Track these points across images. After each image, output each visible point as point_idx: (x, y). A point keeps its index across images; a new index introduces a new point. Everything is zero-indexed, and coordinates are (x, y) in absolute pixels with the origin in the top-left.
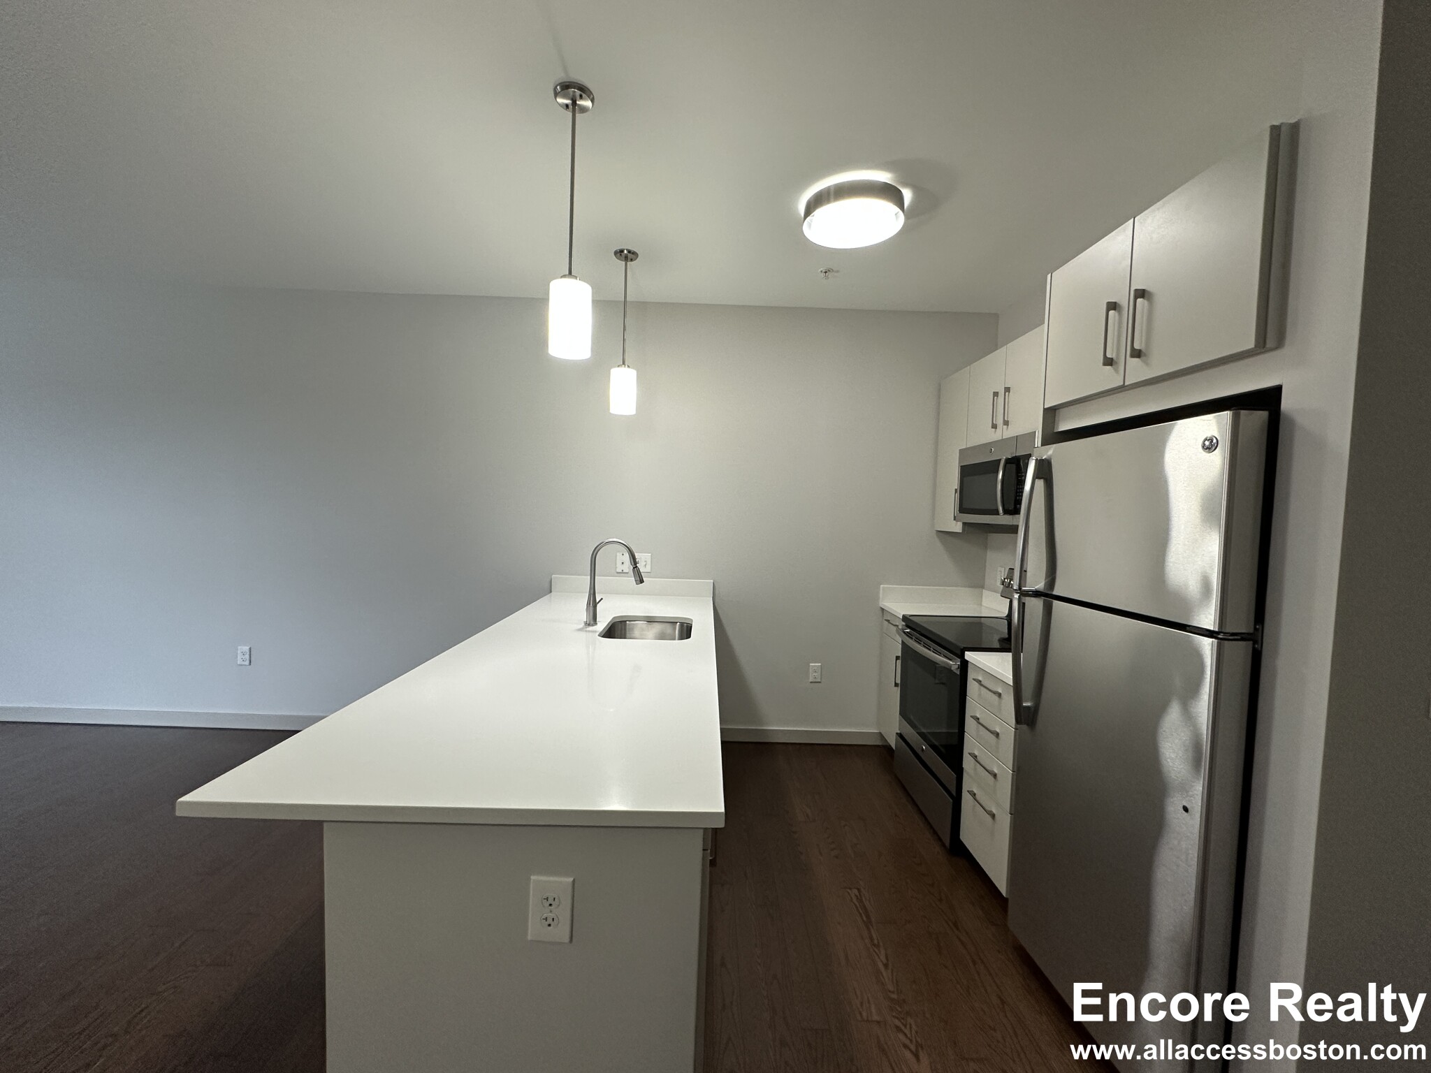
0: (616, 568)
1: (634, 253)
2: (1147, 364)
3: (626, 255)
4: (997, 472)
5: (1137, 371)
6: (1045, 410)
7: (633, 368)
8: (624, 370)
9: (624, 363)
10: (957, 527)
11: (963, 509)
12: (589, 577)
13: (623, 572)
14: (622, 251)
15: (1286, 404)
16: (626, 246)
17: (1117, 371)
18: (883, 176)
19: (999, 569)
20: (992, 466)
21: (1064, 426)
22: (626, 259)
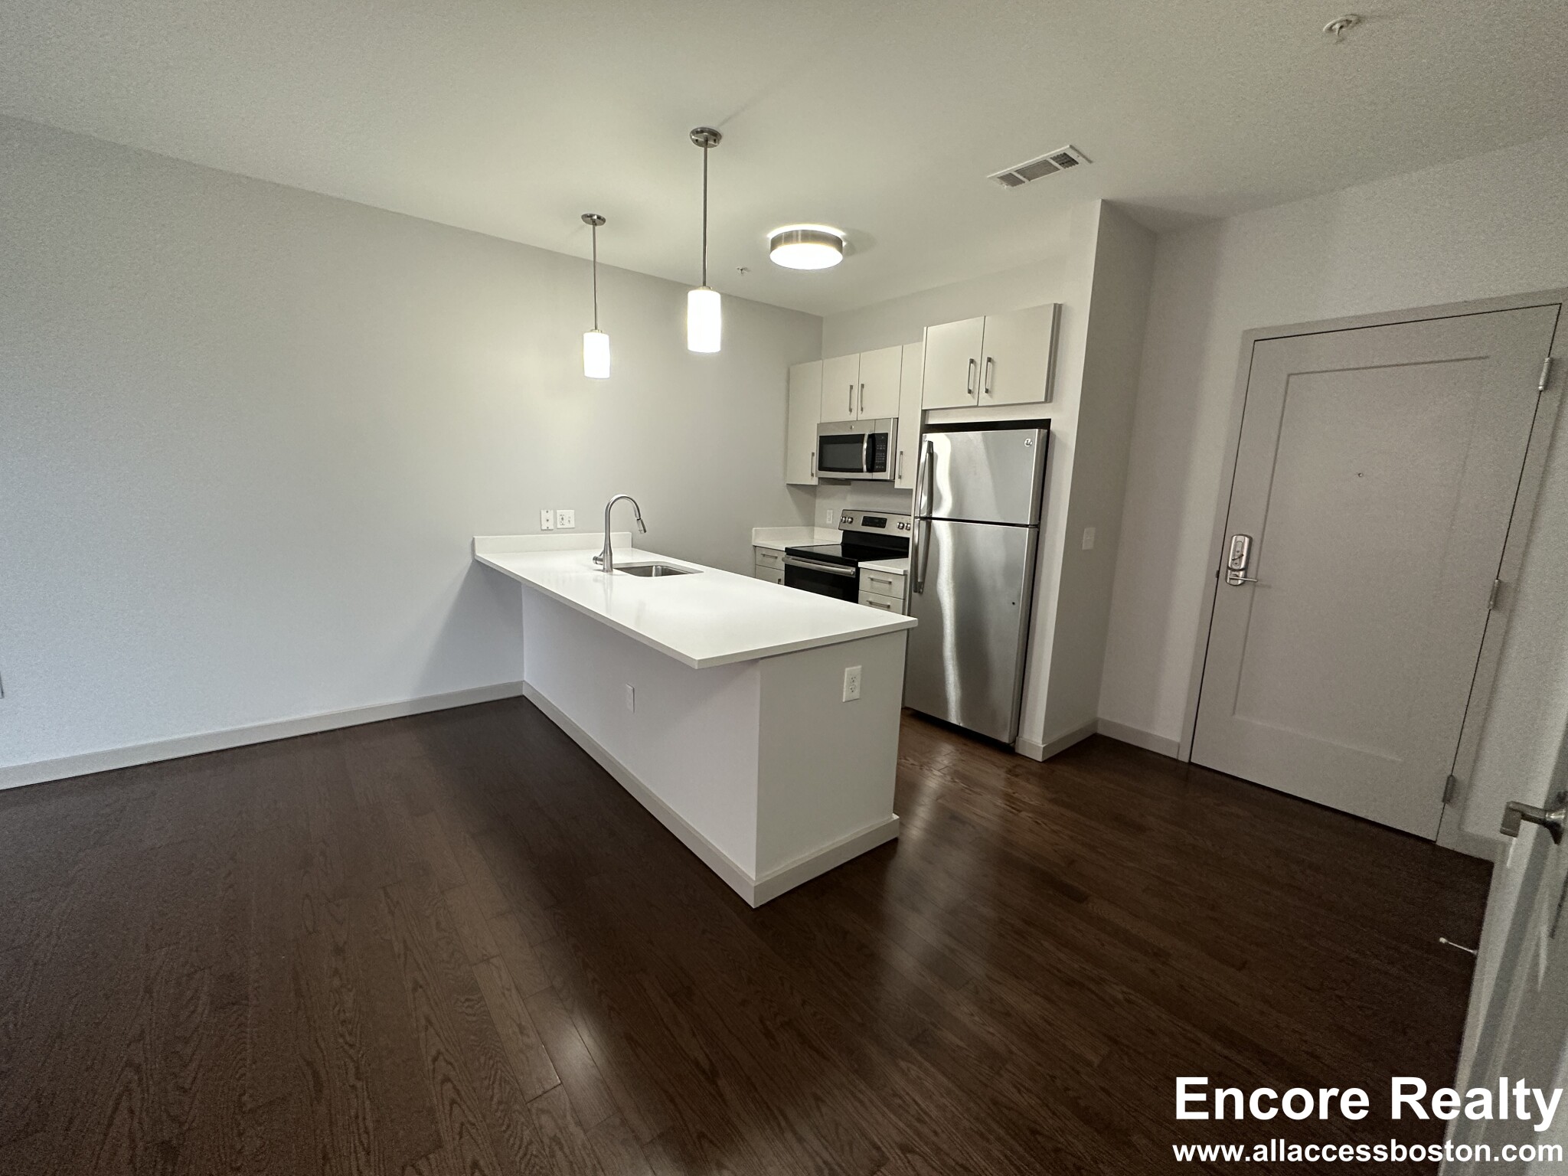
0: (541, 525)
1: (604, 220)
2: (991, 397)
3: (594, 220)
4: (863, 443)
5: (985, 399)
6: (922, 410)
7: (606, 333)
8: (596, 335)
9: (596, 328)
10: (814, 481)
11: (821, 468)
12: (604, 534)
13: (548, 529)
14: (591, 216)
15: (1052, 427)
16: (597, 212)
17: (973, 397)
18: (839, 233)
19: (828, 511)
20: (859, 438)
21: (931, 421)
22: (594, 223)
